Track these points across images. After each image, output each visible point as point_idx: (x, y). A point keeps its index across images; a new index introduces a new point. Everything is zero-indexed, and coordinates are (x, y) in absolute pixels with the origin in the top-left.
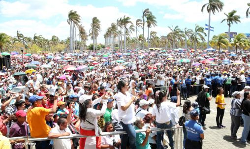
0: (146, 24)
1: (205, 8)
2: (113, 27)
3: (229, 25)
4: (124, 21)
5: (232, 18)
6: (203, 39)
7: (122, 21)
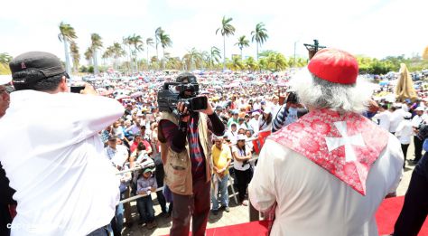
0: (160, 44)
1: (219, 32)
2: (117, 46)
3: (241, 48)
4: (134, 40)
5: (242, 42)
6: (217, 60)
7: (131, 39)
